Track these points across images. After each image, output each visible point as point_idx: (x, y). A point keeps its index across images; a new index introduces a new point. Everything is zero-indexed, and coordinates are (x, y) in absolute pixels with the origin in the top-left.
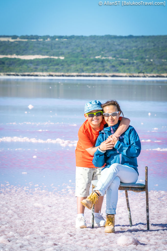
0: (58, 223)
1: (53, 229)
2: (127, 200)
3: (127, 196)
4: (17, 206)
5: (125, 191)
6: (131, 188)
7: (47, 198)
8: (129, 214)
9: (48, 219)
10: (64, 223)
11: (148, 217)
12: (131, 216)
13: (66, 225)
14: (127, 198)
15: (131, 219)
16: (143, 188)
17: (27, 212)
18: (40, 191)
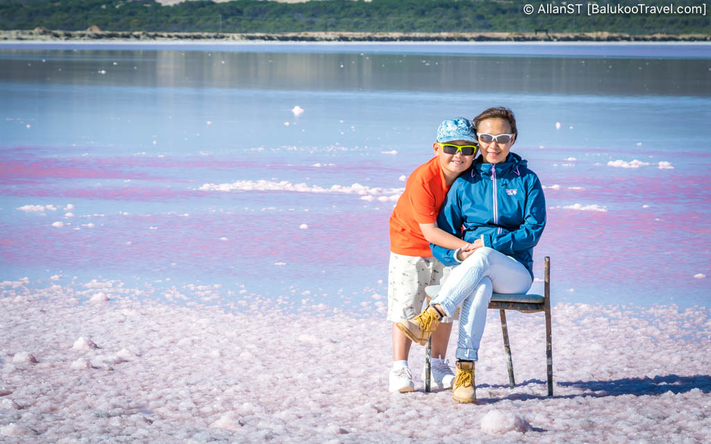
0: (350, 381)
1: (340, 395)
2: (505, 330)
3: (503, 321)
4: (261, 340)
5: (499, 310)
6: (512, 304)
7: (328, 322)
8: (508, 361)
9: (329, 372)
10: (363, 381)
11: (550, 367)
12: (512, 366)
13: (368, 385)
14: (504, 326)
15: (512, 372)
16: (541, 304)
17: (282, 354)
18: (314, 306)
